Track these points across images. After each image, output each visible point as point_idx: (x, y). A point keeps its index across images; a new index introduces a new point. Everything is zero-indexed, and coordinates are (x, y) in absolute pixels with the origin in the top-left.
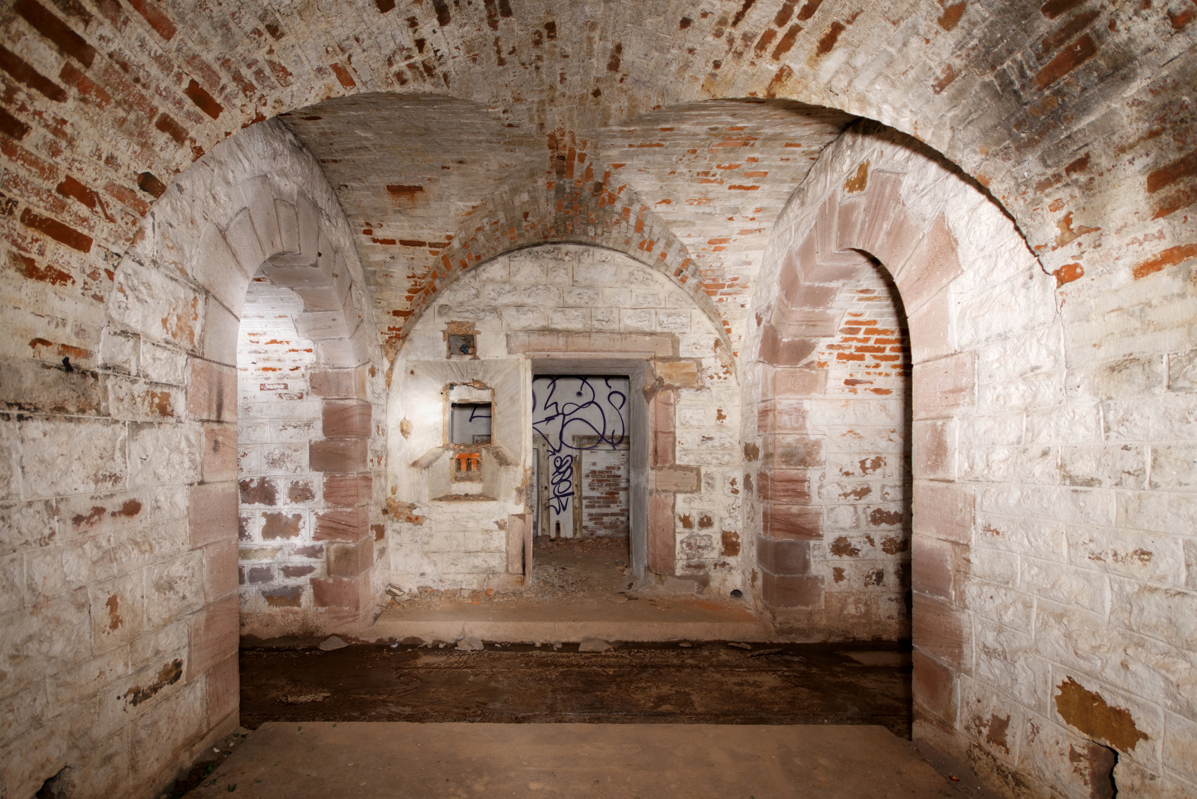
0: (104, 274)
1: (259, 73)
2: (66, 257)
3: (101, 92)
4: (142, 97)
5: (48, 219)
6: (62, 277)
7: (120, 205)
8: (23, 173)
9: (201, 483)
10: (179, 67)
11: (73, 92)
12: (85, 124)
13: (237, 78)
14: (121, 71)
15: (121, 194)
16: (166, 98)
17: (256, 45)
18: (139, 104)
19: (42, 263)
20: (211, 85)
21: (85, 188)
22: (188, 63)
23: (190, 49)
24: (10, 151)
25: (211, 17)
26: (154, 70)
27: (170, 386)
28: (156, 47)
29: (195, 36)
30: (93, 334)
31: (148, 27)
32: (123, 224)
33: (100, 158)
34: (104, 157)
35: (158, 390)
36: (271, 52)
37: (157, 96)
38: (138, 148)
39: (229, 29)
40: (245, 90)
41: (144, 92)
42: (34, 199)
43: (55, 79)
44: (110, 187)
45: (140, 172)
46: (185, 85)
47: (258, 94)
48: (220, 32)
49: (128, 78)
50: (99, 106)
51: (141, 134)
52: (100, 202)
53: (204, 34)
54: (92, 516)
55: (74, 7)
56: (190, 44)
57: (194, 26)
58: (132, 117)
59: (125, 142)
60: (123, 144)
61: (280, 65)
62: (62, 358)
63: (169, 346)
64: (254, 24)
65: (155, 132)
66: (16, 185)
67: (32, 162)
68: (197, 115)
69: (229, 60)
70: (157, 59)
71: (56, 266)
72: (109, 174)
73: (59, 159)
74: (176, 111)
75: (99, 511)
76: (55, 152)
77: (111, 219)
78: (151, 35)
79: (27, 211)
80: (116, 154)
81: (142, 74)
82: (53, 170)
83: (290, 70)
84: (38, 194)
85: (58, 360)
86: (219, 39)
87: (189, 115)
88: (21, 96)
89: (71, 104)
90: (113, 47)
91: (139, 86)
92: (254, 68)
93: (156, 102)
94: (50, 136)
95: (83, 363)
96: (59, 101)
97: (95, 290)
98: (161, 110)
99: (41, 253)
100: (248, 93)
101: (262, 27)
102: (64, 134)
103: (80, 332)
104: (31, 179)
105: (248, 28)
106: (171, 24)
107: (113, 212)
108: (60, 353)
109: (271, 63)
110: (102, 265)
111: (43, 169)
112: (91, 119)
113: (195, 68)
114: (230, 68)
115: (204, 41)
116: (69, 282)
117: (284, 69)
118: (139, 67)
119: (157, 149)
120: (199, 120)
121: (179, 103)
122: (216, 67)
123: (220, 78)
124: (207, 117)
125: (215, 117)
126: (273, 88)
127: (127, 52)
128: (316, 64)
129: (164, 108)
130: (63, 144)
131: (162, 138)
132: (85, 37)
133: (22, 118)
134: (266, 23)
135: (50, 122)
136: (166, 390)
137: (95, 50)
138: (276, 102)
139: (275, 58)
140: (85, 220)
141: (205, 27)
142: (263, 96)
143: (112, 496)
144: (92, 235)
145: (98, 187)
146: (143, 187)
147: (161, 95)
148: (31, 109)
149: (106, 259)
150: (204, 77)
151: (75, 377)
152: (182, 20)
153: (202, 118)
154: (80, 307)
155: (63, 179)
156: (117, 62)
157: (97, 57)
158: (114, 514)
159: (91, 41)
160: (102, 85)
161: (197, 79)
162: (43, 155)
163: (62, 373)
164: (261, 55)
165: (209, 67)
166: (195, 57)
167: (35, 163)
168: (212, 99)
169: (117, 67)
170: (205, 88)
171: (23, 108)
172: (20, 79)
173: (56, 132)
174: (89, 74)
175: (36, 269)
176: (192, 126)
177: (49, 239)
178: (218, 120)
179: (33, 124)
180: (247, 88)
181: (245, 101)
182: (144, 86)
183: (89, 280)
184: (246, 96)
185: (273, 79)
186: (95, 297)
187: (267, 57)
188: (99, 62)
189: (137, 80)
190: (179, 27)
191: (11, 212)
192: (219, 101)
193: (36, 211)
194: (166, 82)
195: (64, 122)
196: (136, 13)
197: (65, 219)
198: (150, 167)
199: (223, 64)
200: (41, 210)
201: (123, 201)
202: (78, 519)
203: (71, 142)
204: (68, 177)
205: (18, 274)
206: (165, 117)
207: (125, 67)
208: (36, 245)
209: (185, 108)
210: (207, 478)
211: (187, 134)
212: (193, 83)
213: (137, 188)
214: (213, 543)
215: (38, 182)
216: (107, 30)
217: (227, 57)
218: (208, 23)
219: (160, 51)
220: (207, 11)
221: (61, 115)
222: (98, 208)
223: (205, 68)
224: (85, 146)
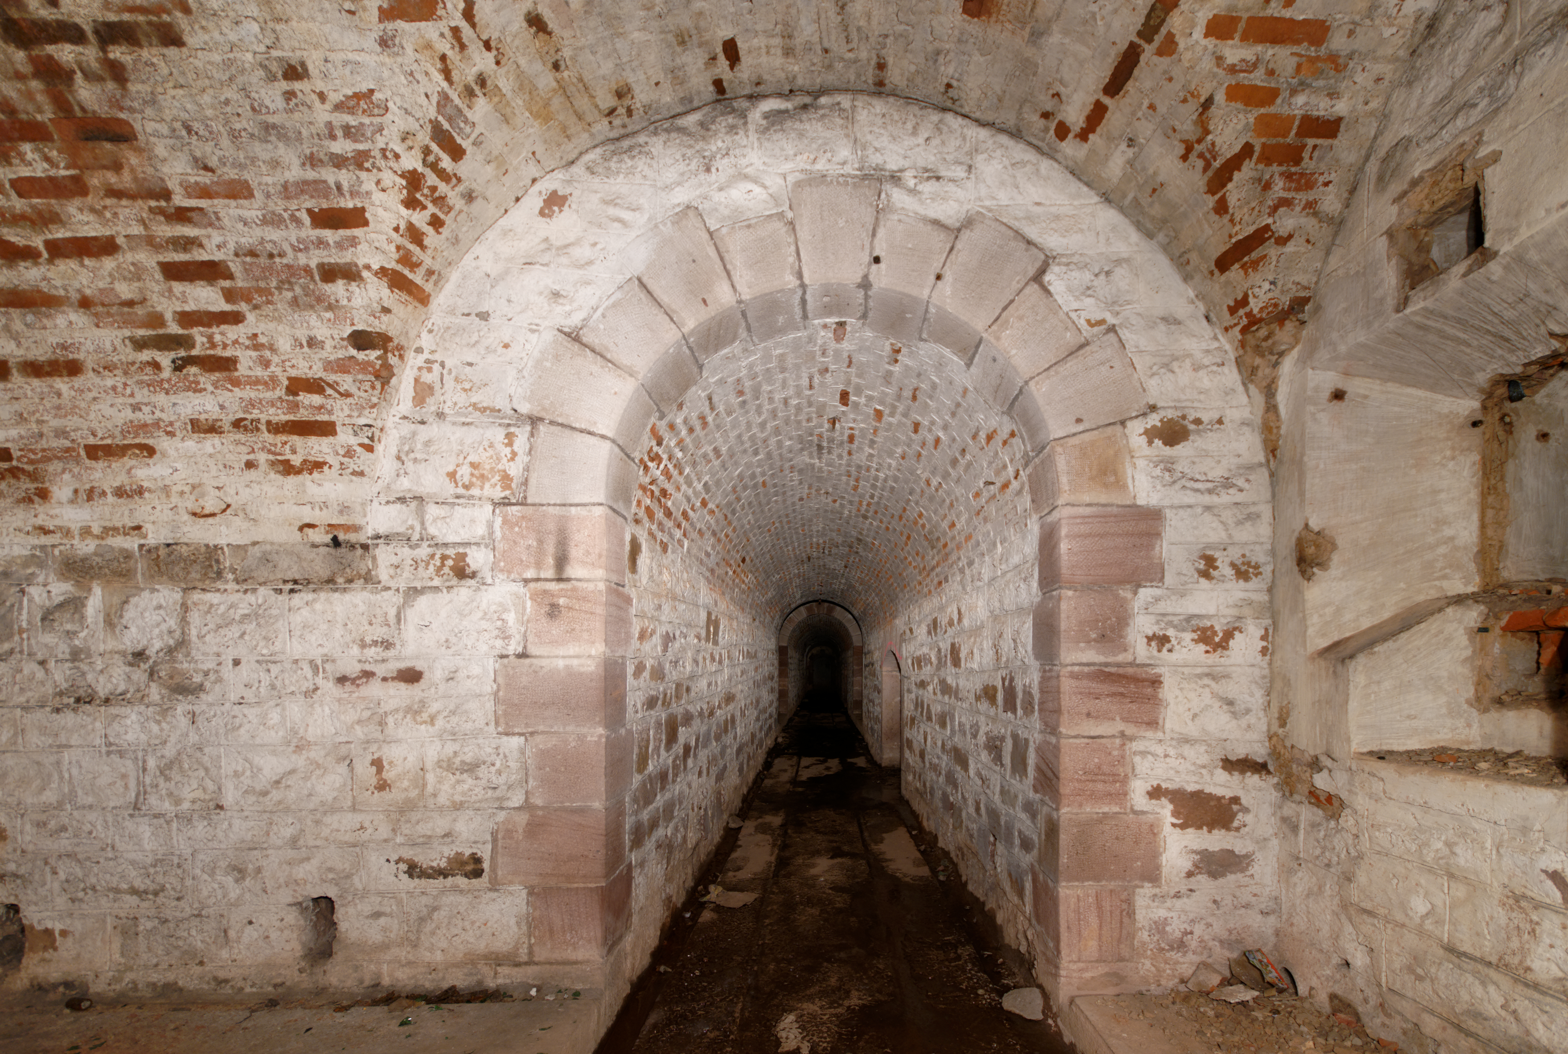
0: (359, 450)
1: (348, 131)
2: (316, 447)
3: (260, 291)
4: (289, 266)
5: (287, 422)
6: (319, 465)
7: (348, 378)
8: (253, 395)
9: (523, 655)
10: (285, 210)
11: (243, 307)
12: (272, 326)
13: (339, 162)
14: (254, 260)
15: (343, 366)
16: (307, 249)
17: (305, 109)
18: (293, 275)
19: (296, 461)
20: (326, 197)
21: (308, 380)
22: (288, 198)
23: (274, 184)
24: (236, 383)
25: (252, 135)
26: (273, 234)
27: (468, 544)
28: (254, 213)
29: (264, 168)
30: (358, 508)
31: (233, 203)
32: (362, 394)
33: (301, 346)
34: (305, 344)
35: (451, 552)
36: (322, 97)
37: (299, 254)
38: (329, 315)
39: (274, 126)
40: (360, 167)
41: (285, 261)
42: (272, 411)
43: (225, 307)
44: (328, 366)
45: (345, 335)
46: (307, 220)
47: (376, 153)
48: (273, 138)
49: (263, 261)
50: (269, 302)
51: (319, 300)
52: (329, 385)
53: (266, 156)
54: (359, 678)
55: (186, 244)
56: (269, 180)
57: (253, 160)
58: (298, 290)
59: (314, 316)
60: (313, 320)
61: (348, 98)
62: (330, 536)
63: (461, 501)
64: (279, 93)
65: (328, 288)
66: (253, 406)
67: (255, 382)
68: (347, 238)
69: (312, 154)
70: (265, 221)
71: (311, 458)
72: (319, 356)
73: (272, 368)
74: (325, 253)
75: (368, 675)
76: (266, 364)
77: (347, 395)
78: (242, 207)
79: (269, 423)
80: (312, 334)
81: (269, 247)
82: (274, 379)
83: (364, 88)
84: (273, 405)
85: (328, 538)
86: (281, 145)
87: (339, 245)
88: (218, 338)
89: (251, 317)
90: (231, 246)
91: (277, 260)
92: (339, 133)
93: (302, 259)
94: (254, 354)
95: (353, 537)
96: (241, 321)
97: (353, 467)
98: (313, 264)
99: (294, 452)
100: (367, 165)
101: (284, 85)
102: (263, 345)
103: (344, 509)
104: (261, 396)
105: (280, 103)
106: (239, 181)
107: (346, 387)
108: (327, 532)
109: (338, 107)
110: (353, 441)
111: (266, 384)
112: (274, 319)
113: (297, 196)
114: (321, 161)
115: (275, 164)
116: (326, 468)
117: (357, 96)
118: (261, 243)
119: (344, 302)
120: (354, 242)
121: (321, 243)
122: (311, 174)
123: (325, 182)
124: (357, 232)
125: (366, 223)
126: (380, 129)
127: (243, 240)
128: (370, 42)
129: (314, 259)
130: (267, 354)
131: (338, 289)
132: (211, 258)
133: (228, 353)
134: (280, 75)
135: (247, 343)
136: (461, 550)
137: (224, 261)
138: (403, 140)
139: (334, 97)
140: (321, 407)
141: (259, 150)
142: (383, 151)
143: (383, 661)
144: (333, 418)
145: (317, 372)
146: (360, 348)
147: (300, 250)
148: (229, 342)
149: (356, 434)
150: (312, 197)
151: (343, 550)
152: (242, 166)
153: (355, 237)
154: (340, 487)
155: (286, 383)
156: (245, 255)
157: (230, 264)
158: (385, 679)
159: (218, 256)
160: (254, 283)
161: (309, 204)
162: (259, 372)
163: (332, 550)
164: (322, 114)
165: (305, 182)
166: (285, 186)
167: (257, 382)
168: (342, 210)
169: (248, 259)
170: (325, 206)
171: (225, 346)
172: (210, 326)
173: (257, 347)
174: (240, 284)
175: (293, 467)
176: (354, 254)
177: (295, 438)
178: (371, 224)
179: (238, 353)
180: (360, 160)
181: (375, 175)
182: (280, 255)
183: (346, 460)
184: (368, 170)
185: (367, 121)
186: (354, 473)
187: (328, 106)
188: (235, 267)
189: (271, 256)
190: (247, 176)
191: (258, 429)
192: (350, 205)
193: (275, 419)
194: (293, 234)
195: (255, 335)
196: (216, 201)
197: (303, 415)
198: (353, 324)
199: (313, 166)
200: (282, 416)
201: (349, 372)
202: (342, 680)
203: (272, 348)
204: (289, 379)
205: (278, 476)
206: (321, 266)
207: (252, 253)
208: (287, 447)
209: (331, 242)
210: (532, 650)
211: (356, 265)
212: (310, 211)
213: (353, 352)
214: (543, 733)
215: (269, 395)
216: (217, 238)
217: (308, 152)
218: (257, 144)
219: (259, 213)
220: (243, 134)
221: (250, 332)
222: (329, 391)
223: (304, 187)
224: (284, 344)
